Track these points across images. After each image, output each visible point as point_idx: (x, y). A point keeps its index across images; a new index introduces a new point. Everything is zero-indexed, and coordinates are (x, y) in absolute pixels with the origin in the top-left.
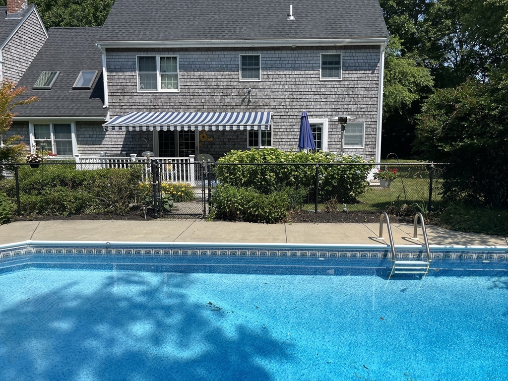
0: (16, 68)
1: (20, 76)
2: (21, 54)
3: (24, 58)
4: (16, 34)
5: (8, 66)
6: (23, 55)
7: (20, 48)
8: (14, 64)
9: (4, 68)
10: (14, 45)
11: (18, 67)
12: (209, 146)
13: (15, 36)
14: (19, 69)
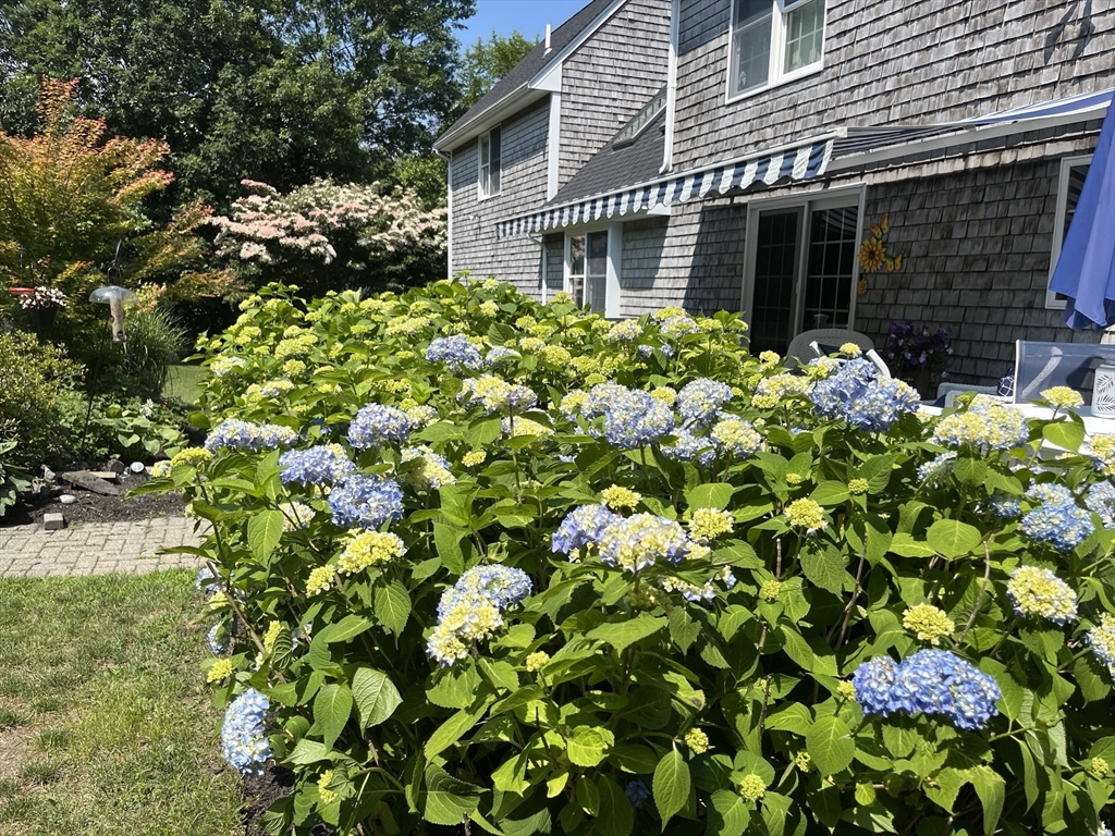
0: (607, 102)
1: (621, 122)
2: (632, 65)
3: (642, 75)
4: (620, 15)
5: (581, 100)
6: (637, 66)
7: (631, 49)
8: (604, 94)
9: (569, 105)
10: (606, 45)
11: (615, 99)
12: (889, 298)
13: (614, 22)
14: (617, 104)
